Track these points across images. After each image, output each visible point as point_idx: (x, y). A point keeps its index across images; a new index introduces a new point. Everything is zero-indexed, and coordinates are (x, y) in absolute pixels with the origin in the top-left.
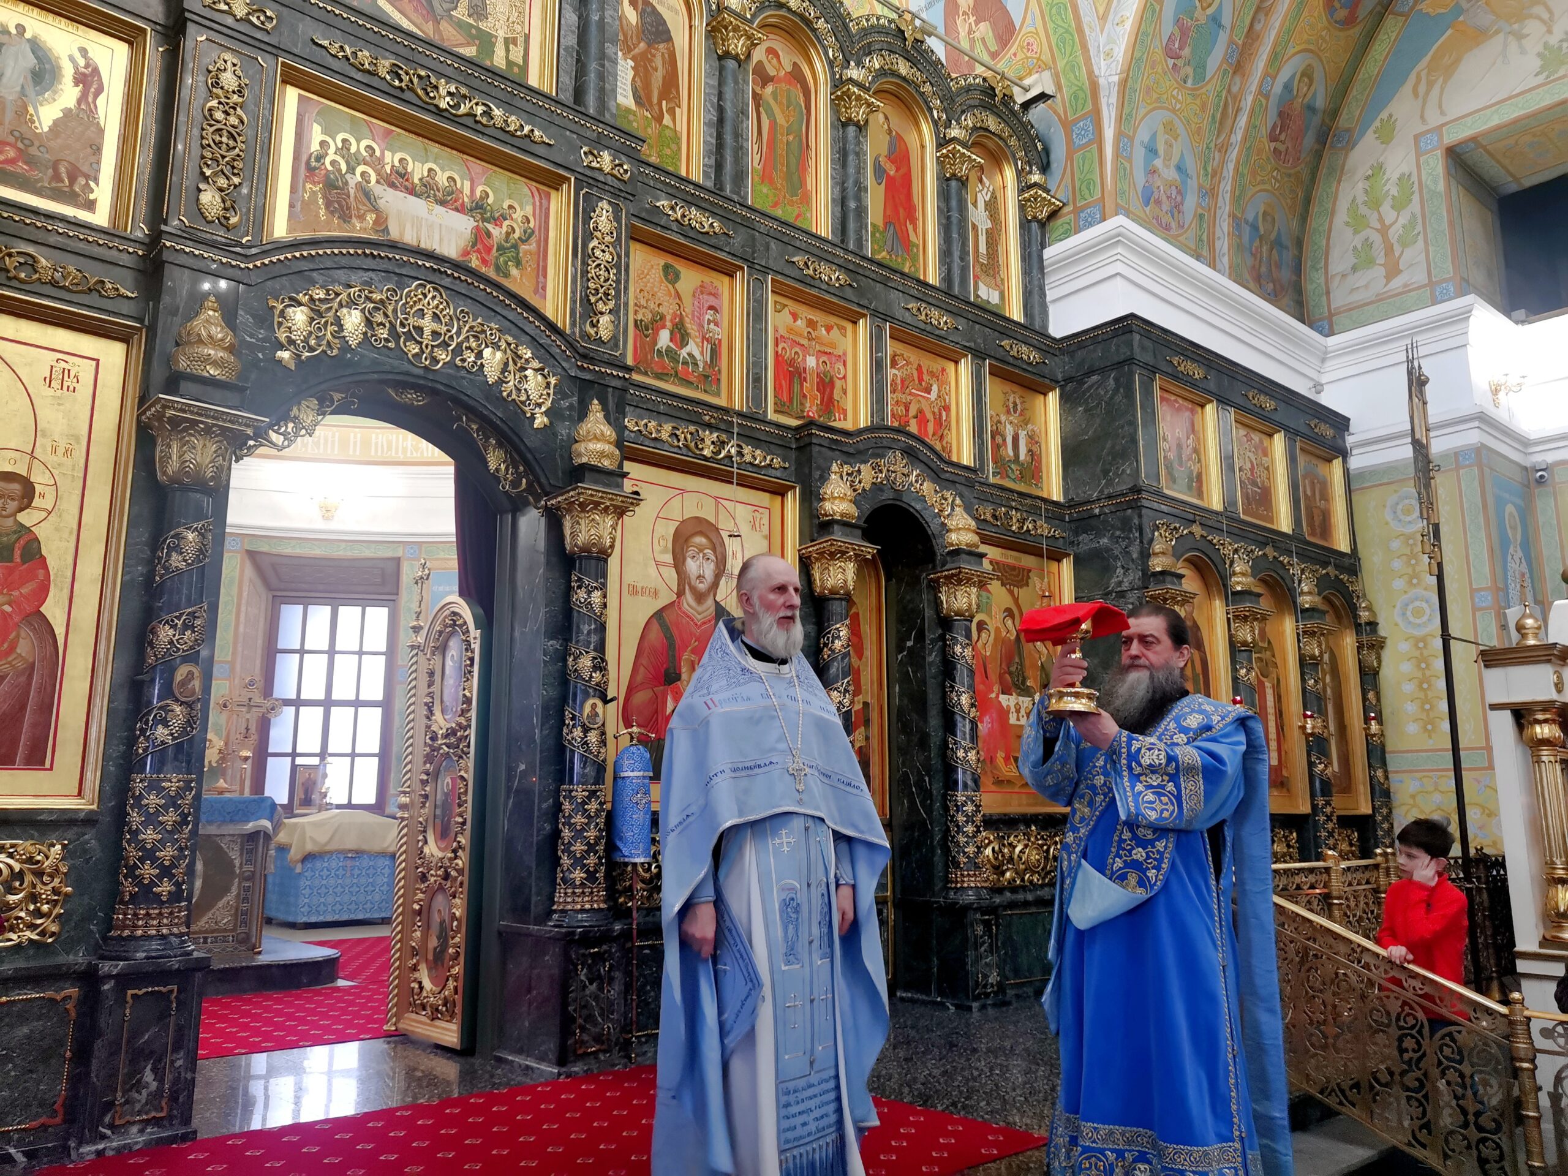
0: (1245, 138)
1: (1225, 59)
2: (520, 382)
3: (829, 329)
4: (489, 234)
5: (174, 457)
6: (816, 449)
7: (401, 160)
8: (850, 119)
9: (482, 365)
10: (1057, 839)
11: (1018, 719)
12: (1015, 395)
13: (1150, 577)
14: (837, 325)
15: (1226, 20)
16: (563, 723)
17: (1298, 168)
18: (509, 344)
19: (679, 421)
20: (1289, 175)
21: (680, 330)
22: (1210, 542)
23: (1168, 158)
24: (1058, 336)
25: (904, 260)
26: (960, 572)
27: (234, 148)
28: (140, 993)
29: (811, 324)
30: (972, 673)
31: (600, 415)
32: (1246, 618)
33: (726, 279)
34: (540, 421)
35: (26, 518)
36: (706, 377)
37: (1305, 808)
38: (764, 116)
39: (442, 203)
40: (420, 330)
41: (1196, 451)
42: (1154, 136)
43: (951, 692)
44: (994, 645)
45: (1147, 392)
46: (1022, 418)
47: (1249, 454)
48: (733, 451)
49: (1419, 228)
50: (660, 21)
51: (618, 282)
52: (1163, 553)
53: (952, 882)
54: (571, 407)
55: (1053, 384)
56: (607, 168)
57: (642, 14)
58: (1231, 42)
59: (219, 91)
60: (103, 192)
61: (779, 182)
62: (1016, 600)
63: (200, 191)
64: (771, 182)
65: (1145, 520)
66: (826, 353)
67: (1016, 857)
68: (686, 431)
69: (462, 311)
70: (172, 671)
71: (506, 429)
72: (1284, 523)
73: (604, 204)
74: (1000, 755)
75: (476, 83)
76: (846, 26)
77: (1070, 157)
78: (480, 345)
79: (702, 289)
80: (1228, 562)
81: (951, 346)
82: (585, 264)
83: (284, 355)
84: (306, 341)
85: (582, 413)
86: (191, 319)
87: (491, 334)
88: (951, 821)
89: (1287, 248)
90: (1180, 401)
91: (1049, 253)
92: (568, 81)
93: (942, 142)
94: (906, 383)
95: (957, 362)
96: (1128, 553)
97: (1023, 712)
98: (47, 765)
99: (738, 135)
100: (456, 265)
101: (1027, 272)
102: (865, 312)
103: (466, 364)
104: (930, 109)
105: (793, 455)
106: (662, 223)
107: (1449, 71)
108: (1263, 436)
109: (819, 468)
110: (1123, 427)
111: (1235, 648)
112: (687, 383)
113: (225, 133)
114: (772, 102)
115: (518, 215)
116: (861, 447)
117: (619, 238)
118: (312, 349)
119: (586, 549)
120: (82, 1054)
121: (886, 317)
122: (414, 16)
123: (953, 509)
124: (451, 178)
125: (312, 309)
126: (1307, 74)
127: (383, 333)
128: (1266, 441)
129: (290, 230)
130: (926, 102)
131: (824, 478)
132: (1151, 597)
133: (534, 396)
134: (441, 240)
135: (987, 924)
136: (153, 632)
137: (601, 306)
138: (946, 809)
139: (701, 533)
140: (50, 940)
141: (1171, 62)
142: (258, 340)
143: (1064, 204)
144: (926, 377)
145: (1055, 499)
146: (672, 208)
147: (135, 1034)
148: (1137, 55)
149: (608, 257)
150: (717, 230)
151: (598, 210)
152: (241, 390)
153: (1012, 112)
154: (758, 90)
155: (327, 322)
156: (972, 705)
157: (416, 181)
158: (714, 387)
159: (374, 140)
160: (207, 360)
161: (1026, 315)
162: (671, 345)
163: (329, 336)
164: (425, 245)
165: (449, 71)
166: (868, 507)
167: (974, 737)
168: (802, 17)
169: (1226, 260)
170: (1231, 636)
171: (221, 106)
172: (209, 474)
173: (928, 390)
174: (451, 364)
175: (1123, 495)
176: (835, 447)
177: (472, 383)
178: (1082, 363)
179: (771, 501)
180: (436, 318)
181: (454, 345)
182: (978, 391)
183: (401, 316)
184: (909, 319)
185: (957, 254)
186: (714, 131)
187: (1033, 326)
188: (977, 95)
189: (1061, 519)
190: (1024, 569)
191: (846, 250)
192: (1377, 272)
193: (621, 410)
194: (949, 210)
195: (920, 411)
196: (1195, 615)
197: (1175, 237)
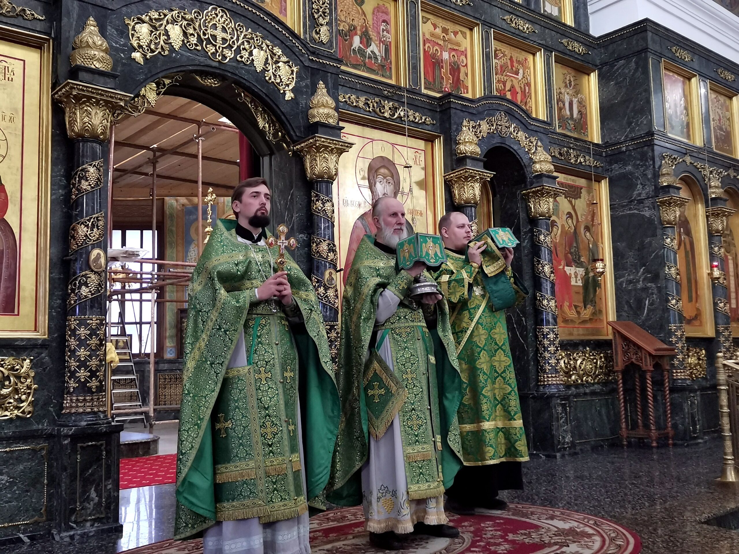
2: (275, 71)
3: (455, 33)
5: (78, 120)
6: (453, 111)
9: (253, 60)
10: (602, 355)
11: (576, 282)
12: (570, 74)
13: (660, 189)
14: (461, 31)
18: (268, 46)
19: (369, 95)
21: (365, 36)
22: (695, 166)
24: (597, 35)
26: (543, 188)
28: (85, 445)
29: (445, 31)
30: (550, 252)
31: (325, 91)
32: (718, 215)
34: (289, 96)
36: (383, 66)
40: (214, 37)
41: (685, 109)
43: (538, 264)
44: (561, 236)
45: (657, 70)
46: (574, 90)
47: (717, 110)
48: (402, 114)
51: (331, 4)
52: (668, 174)
53: (541, 381)
54: (307, 85)
55: (594, 67)
62: (574, 207)
65: (656, 153)
66: (454, 50)
67: (578, 366)
68: (373, 101)
69: (239, 25)
70: (88, 254)
71: (269, 100)
74: (566, 304)
78: (251, 47)
79: (378, 9)
80: (707, 180)
81: (531, 44)
83: (137, 55)
84: (149, 46)
85: (314, 91)
86: (81, 32)
87: (257, 40)
88: (539, 344)
90: (676, 76)
94: (504, 68)
95: (534, 55)
96: (645, 175)
97: (579, 277)
98: (16, 313)
102: (478, 22)
103: (243, 59)
105: (438, 116)
108: (726, 99)
109: (455, 123)
110: (641, 94)
111: (711, 235)
112: (371, 70)
116: (480, 109)
118: (152, 51)
119: (320, 176)
121: (491, 25)
123: (536, 149)
125: (151, 25)
127: (194, 40)
128: (728, 101)
131: (459, 130)
132: (661, 202)
133: (284, 80)
135: (564, 406)
136: (74, 229)
137: (321, 20)
138: (536, 337)
139: (384, 167)
140: (28, 416)
142: (120, 45)
144: (515, 64)
145: (596, 142)
147: (84, 470)
152: (114, 77)
155: (160, 34)
156: (552, 272)
158: (388, 73)
160: (93, 58)
161: (575, 21)
162: (361, 46)
163: (162, 43)
166: (486, 148)
167: (553, 293)
170: (709, 226)
172: (99, 131)
173: (517, 73)
174: (234, 59)
175: (642, 138)
176: (465, 110)
177: (248, 71)
178: (614, 52)
179: (426, 146)
180: (224, 30)
181: (235, 47)
182: (549, 73)
183: (203, 29)
184: (505, 26)
187: (580, 30)
189: (601, 155)
190: (578, 187)
193: (336, 87)
195: (513, 87)
196: (686, 214)
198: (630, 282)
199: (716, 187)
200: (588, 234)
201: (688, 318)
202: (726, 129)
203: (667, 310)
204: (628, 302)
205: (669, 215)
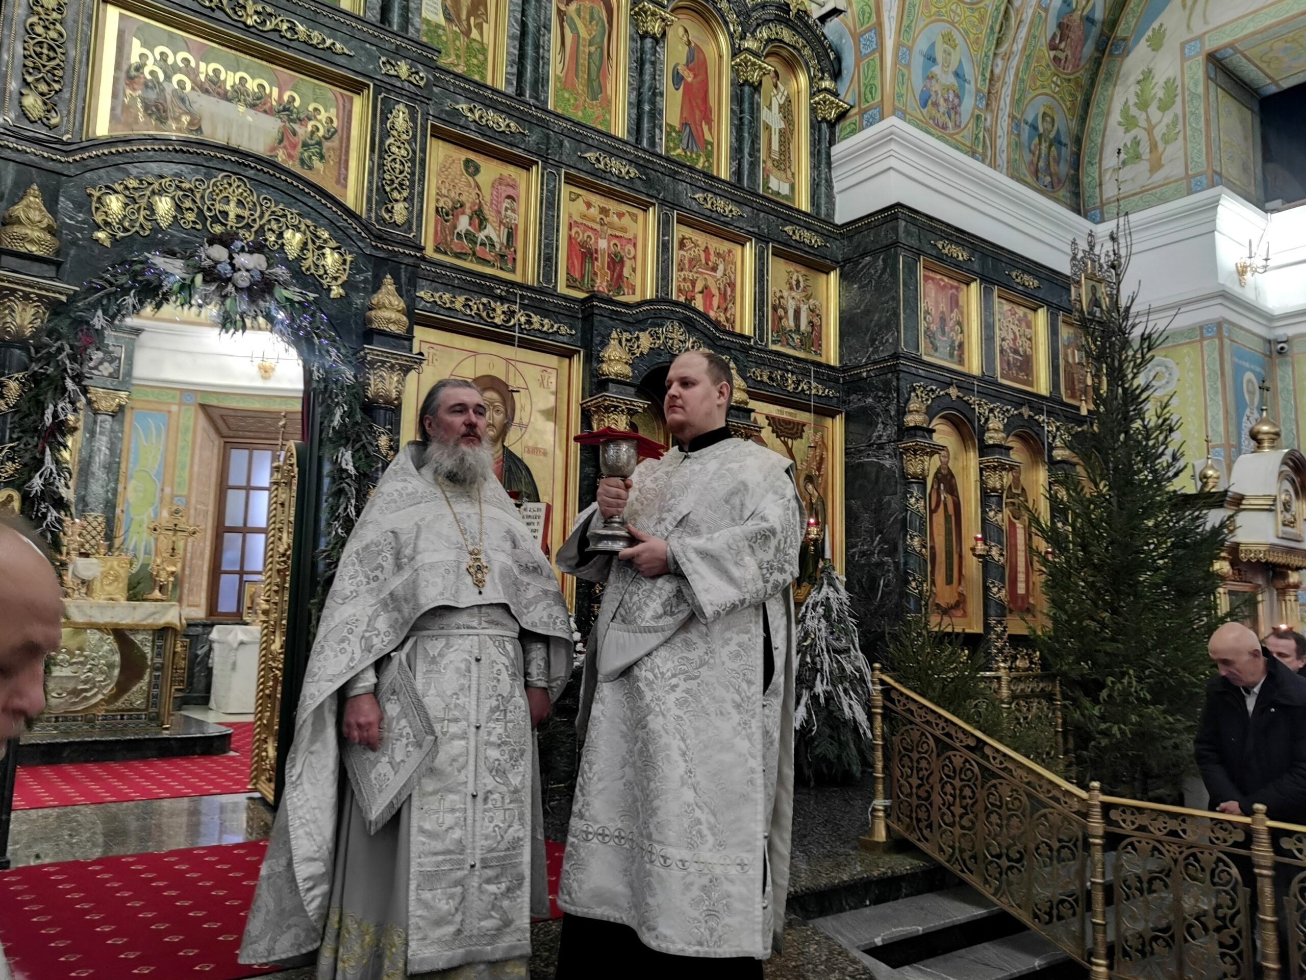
0: (1024, 48)
2: (318, 259)
3: (620, 215)
4: (295, 133)
6: (597, 318)
7: (215, 71)
8: (646, 32)
9: (283, 244)
12: (797, 272)
13: (905, 432)
14: (629, 213)
17: (1078, 74)
18: (308, 227)
19: (472, 294)
20: (1069, 80)
21: (478, 216)
22: (966, 402)
23: (946, 65)
24: (840, 222)
27: (54, 58)
29: (604, 211)
31: (392, 288)
32: (995, 468)
33: (524, 173)
34: (336, 292)
36: (502, 256)
38: (567, 31)
39: (253, 106)
40: (225, 214)
41: (959, 323)
42: (933, 45)
45: (911, 270)
47: (1011, 326)
48: (523, 319)
49: (1180, 127)
51: (413, 174)
52: (918, 411)
54: (365, 281)
55: (834, 265)
56: (404, 76)
59: (40, 9)
61: (580, 88)
62: (790, 450)
63: (22, 94)
64: (573, 88)
65: (902, 383)
66: (617, 237)
68: (478, 302)
69: (265, 198)
72: (1043, 386)
73: (401, 107)
75: (282, 3)
77: (857, 65)
78: (281, 228)
79: (501, 180)
80: (983, 420)
81: (736, 231)
82: (381, 157)
83: (101, 235)
84: (120, 223)
85: (377, 288)
86: (14, 204)
87: (292, 218)
89: (1065, 145)
90: (946, 279)
91: (836, 150)
93: (736, 52)
94: (694, 263)
95: (743, 245)
96: (887, 411)
99: (537, 47)
100: (259, 159)
101: (815, 167)
102: (654, 201)
103: (267, 243)
104: (726, 23)
105: (579, 323)
106: (461, 123)
108: (1028, 311)
109: (599, 334)
110: (888, 302)
111: (986, 495)
112: (485, 262)
113: (45, 45)
114: (575, 17)
115: (323, 116)
116: (641, 317)
117: (414, 136)
118: (126, 230)
119: (375, 400)
121: (674, 205)
124: (261, 86)
125: (127, 197)
127: (191, 216)
128: (1030, 314)
129: (110, 129)
130: (723, 16)
131: (604, 344)
132: (904, 448)
133: (331, 271)
134: (250, 139)
137: (395, 195)
139: (491, 388)
142: (77, 221)
143: (852, 107)
144: (713, 258)
145: (832, 363)
146: (471, 110)
149: (404, 153)
150: (513, 130)
151: (394, 112)
152: (57, 264)
153: (806, 25)
154: (563, 8)
155: (139, 208)
157: (228, 88)
158: (510, 266)
159: (189, 52)
160: (25, 238)
161: (813, 204)
162: (470, 228)
163: (141, 219)
164: (234, 144)
166: (644, 369)
169: (1004, 156)
170: (983, 482)
171: (41, 23)
172: (28, 332)
173: (714, 269)
175: (886, 361)
176: (616, 317)
178: (857, 247)
179: (560, 362)
180: (240, 203)
181: (256, 226)
182: (761, 271)
183: (208, 203)
184: (695, 207)
185: (746, 151)
186: (517, 43)
187: (818, 213)
188: (772, 11)
189: (836, 381)
190: (798, 424)
191: (636, 148)
192: (1143, 166)
193: (413, 283)
194: (742, 112)
195: (706, 287)
196: (950, 465)
197: (951, 135)
198: (863, 554)
199: (997, 431)
200: (810, 487)
201: (943, 605)
202: (1025, 352)
203: (905, 595)
204: (860, 581)
205: (914, 466)
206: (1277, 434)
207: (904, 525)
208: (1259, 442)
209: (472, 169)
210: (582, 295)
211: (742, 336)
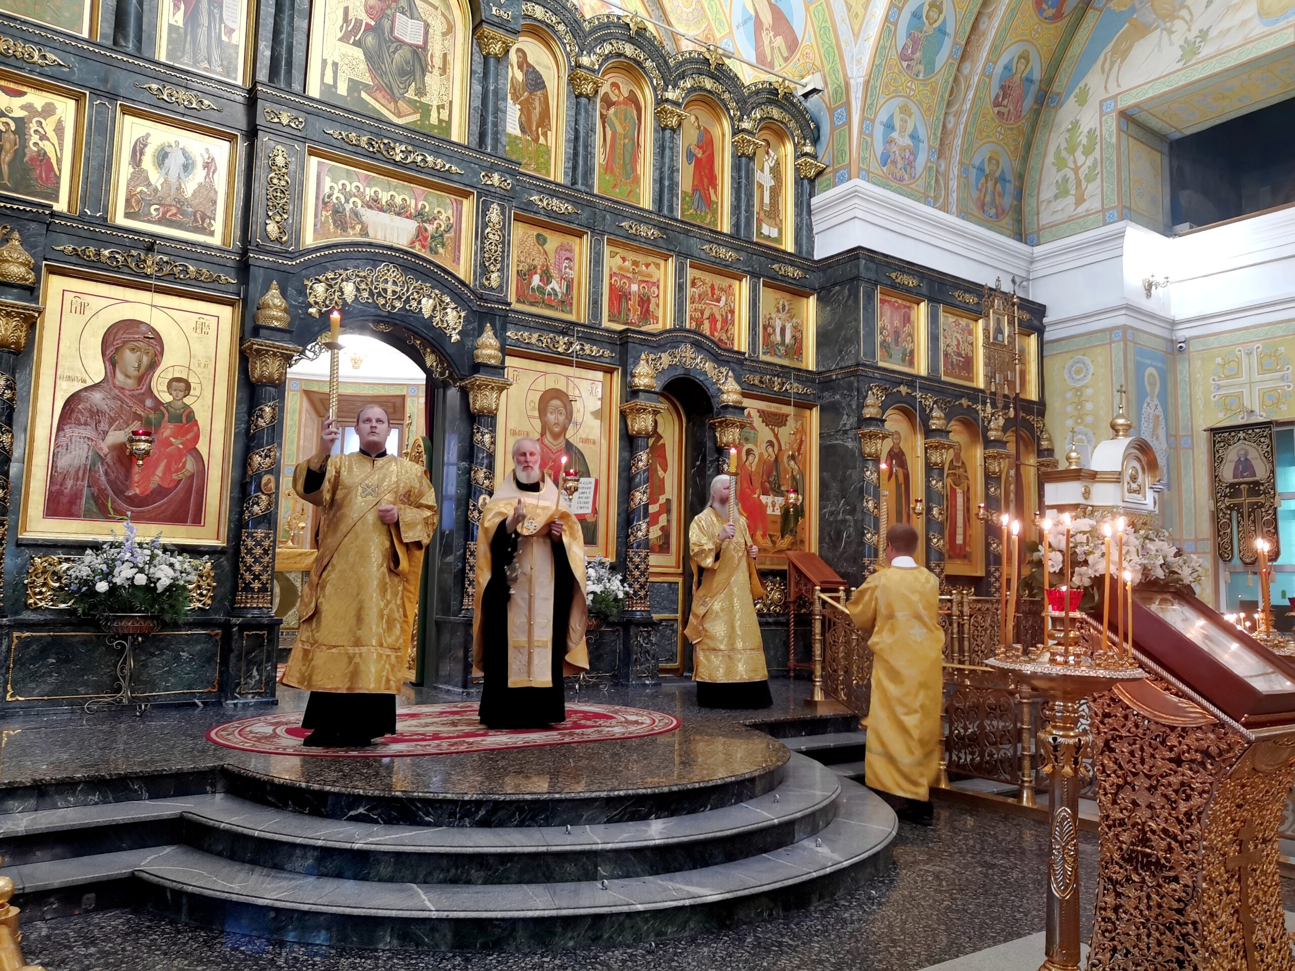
0: (972, 108)
1: (950, 56)
2: (443, 316)
3: (647, 265)
4: (426, 230)
5: (258, 369)
6: (630, 345)
7: (375, 192)
8: (666, 126)
9: (421, 308)
12: (782, 298)
13: (863, 422)
14: (653, 262)
15: (950, 28)
16: (468, 509)
18: (437, 295)
19: (543, 332)
21: (546, 274)
22: (914, 397)
23: (903, 130)
24: (818, 258)
25: (706, 214)
26: (728, 419)
27: (284, 198)
28: (250, 633)
29: (635, 263)
31: (491, 333)
32: (937, 447)
33: (577, 240)
34: (455, 337)
35: (187, 401)
36: (563, 302)
37: (981, 573)
38: (608, 129)
39: (399, 214)
40: (385, 290)
41: (911, 335)
42: (891, 117)
44: (758, 465)
45: (870, 297)
48: (578, 348)
49: (1098, 170)
50: (538, 76)
51: (503, 252)
52: (873, 406)
54: (474, 329)
55: (812, 291)
56: (496, 184)
57: (526, 74)
58: (955, 43)
59: (275, 167)
60: (218, 226)
61: (617, 171)
62: (776, 436)
63: (267, 224)
64: (612, 172)
65: (861, 384)
68: (547, 338)
69: (409, 278)
70: (261, 478)
71: (436, 343)
73: (495, 206)
75: (417, 143)
76: (666, 62)
77: (832, 133)
78: (420, 297)
79: (562, 247)
80: (928, 410)
81: (735, 271)
82: (482, 243)
83: (313, 310)
84: (324, 302)
85: (480, 333)
86: (264, 295)
87: (426, 290)
90: (900, 301)
91: (814, 201)
92: (476, 129)
93: (736, 131)
95: (740, 281)
96: (850, 405)
97: (777, 506)
98: (202, 524)
99: (586, 147)
100: (406, 253)
101: (798, 214)
102: (672, 253)
103: (412, 308)
104: (728, 110)
105: (618, 348)
106: (534, 210)
107: (1125, 54)
109: (632, 357)
110: (852, 321)
111: (929, 468)
112: (550, 306)
113: (279, 191)
114: (614, 118)
115: (443, 217)
116: (662, 342)
117: (504, 225)
118: (327, 306)
119: (481, 411)
120: (225, 662)
121: (687, 256)
122: (382, 101)
123: (726, 379)
124: (404, 199)
125: (327, 284)
126: (1024, 57)
127: (365, 294)
129: (315, 239)
130: (725, 105)
131: (636, 363)
132: (863, 434)
133: (452, 324)
134: (398, 238)
136: (251, 458)
137: (492, 267)
139: (556, 398)
140: (207, 608)
141: (905, 64)
142: (299, 303)
143: (827, 167)
144: (717, 292)
145: (810, 368)
146: (541, 200)
147: (248, 653)
148: (877, 62)
149: (497, 238)
150: (570, 211)
151: (491, 210)
152: (290, 332)
153: (792, 103)
154: (604, 112)
155: (335, 291)
157: (384, 203)
158: (568, 310)
160: (273, 317)
161: (796, 246)
162: (541, 284)
163: (336, 298)
164: (389, 241)
165: (401, 138)
166: (665, 379)
168: (635, 60)
169: (955, 195)
170: (927, 459)
171: (276, 176)
172: (276, 377)
173: (718, 300)
174: (403, 308)
175: (850, 367)
176: (645, 344)
177: (416, 319)
178: (830, 277)
179: (604, 377)
180: (395, 283)
181: (405, 298)
182: (754, 299)
183: (375, 284)
184: (703, 255)
185: (743, 208)
186: (572, 145)
187: (800, 252)
188: (765, 95)
189: (813, 381)
190: (783, 415)
191: (659, 215)
192: (1071, 200)
193: (504, 329)
194: (740, 178)
195: (712, 315)
196: (901, 445)
197: (907, 186)
198: (832, 513)
199: (939, 419)
200: (792, 463)
203: (862, 543)
204: (829, 535)
205: (870, 448)
206: (1129, 426)
207: (861, 492)
208: (1117, 431)
209: (542, 241)
210: (620, 327)
211: (738, 352)
